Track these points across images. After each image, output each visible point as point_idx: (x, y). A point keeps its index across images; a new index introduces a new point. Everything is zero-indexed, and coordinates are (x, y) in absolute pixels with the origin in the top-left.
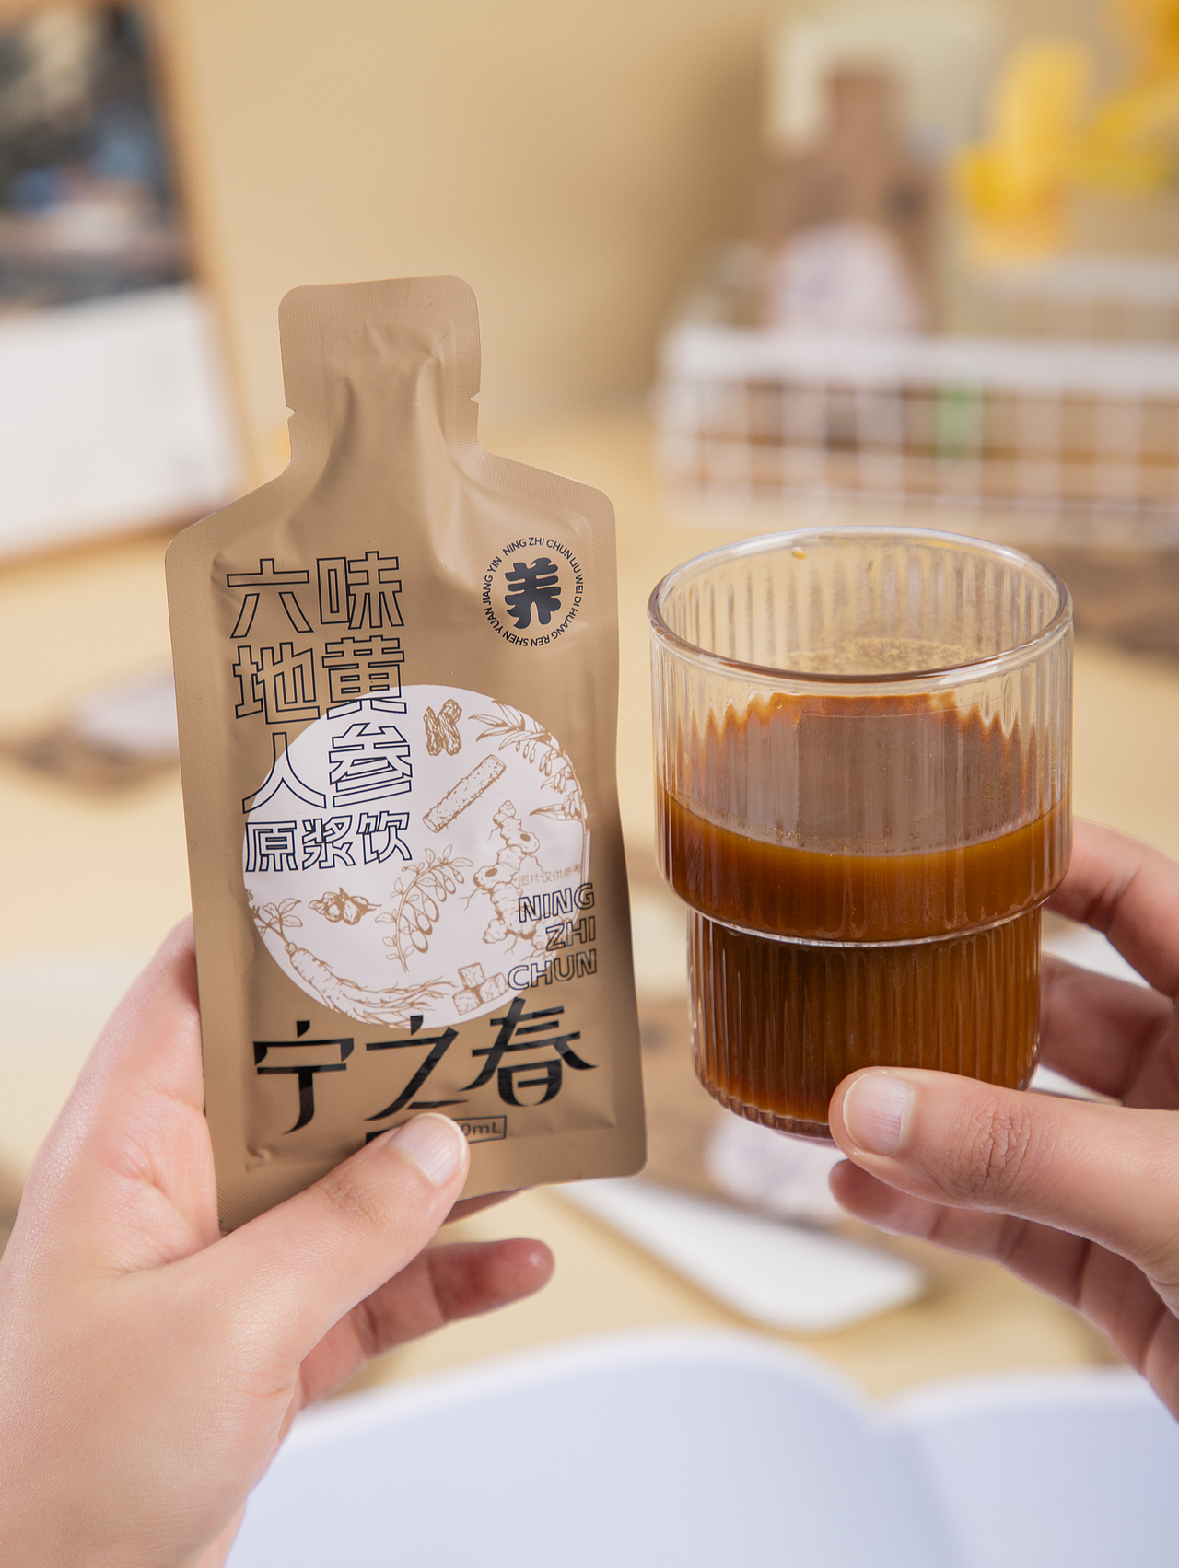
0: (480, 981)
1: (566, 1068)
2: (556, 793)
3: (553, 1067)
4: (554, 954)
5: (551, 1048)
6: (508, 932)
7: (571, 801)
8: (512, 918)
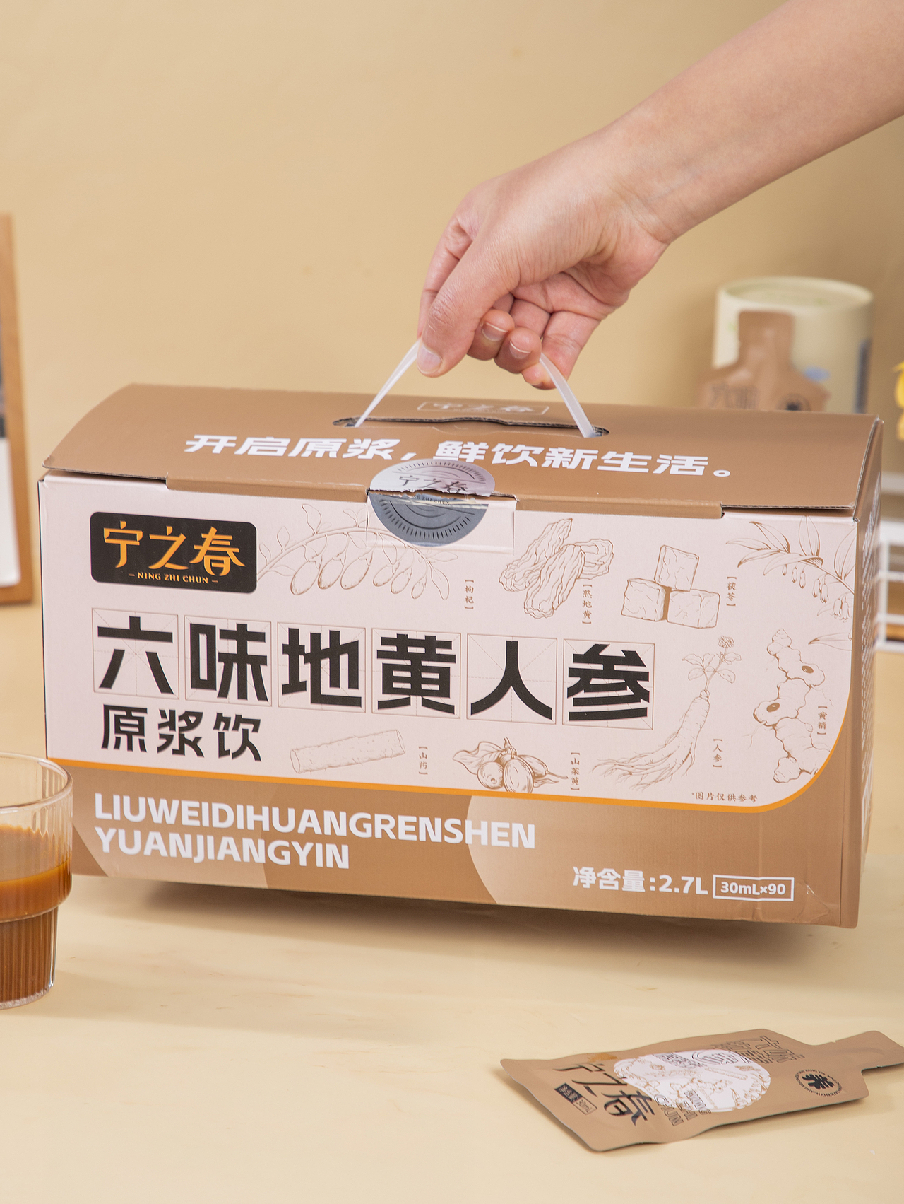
0: (653, 1086)
1: (631, 1115)
2: (743, 1095)
3: (629, 1111)
4: (676, 1107)
5: (636, 1110)
6: (678, 1091)
7: (743, 1101)
8: (685, 1090)
